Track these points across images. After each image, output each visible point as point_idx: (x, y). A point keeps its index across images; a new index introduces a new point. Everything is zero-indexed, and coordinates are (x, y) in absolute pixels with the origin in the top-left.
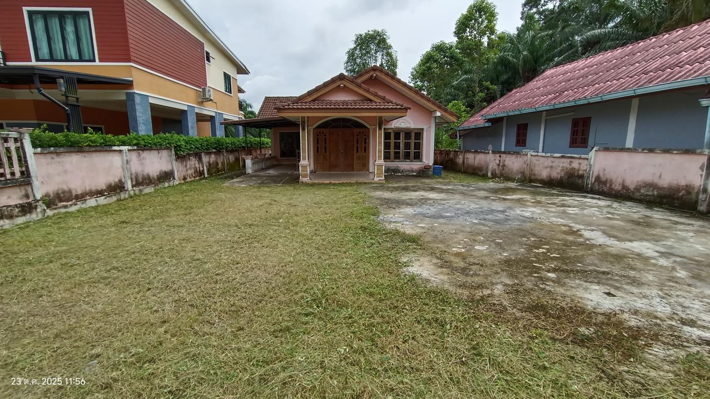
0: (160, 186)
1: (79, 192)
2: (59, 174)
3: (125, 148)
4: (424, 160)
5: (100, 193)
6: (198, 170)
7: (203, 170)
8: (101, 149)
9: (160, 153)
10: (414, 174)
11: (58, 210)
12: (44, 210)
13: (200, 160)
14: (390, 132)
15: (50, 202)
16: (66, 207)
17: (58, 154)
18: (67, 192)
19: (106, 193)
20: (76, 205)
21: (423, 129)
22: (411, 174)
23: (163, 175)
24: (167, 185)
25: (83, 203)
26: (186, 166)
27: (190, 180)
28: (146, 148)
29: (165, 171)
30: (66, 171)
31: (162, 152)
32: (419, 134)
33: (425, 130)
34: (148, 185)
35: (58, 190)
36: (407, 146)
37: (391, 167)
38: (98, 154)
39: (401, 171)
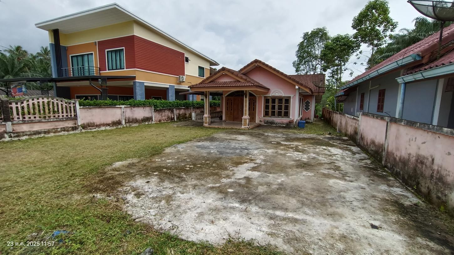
0: (142, 124)
1: (98, 124)
2: (89, 116)
3: (124, 106)
4: (291, 117)
5: (108, 125)
6: (170, 117)
7: (174, 118)
8: (110, 106)
9: (145, 109)
10: (284, 126)
11: (87, 130)
12: (81, 130)
13: (172, 112)
14: (269, 99)
15: (84, 127)
16: (91, 129)
17: (90, 109)
18: (92, 123)
19: (111, 125)
20: (95, 129)
21: (290, 97)
22: (282, 126)
23: (145, 118)
24: (147, 123)
25: (99, 128)
26: (162, 115)
27: (164, 122)
28: (135, 106)
29: (147, 117)
30: (93, 115)
31: (146, 108)
32: (287, 100)
33: (291, 98)
34: (135, 123)
35: (88, 123)
36: (280, 108)
37: (269, 120)
38: (109, 109)
39: (275, 123)
